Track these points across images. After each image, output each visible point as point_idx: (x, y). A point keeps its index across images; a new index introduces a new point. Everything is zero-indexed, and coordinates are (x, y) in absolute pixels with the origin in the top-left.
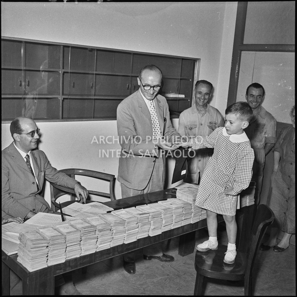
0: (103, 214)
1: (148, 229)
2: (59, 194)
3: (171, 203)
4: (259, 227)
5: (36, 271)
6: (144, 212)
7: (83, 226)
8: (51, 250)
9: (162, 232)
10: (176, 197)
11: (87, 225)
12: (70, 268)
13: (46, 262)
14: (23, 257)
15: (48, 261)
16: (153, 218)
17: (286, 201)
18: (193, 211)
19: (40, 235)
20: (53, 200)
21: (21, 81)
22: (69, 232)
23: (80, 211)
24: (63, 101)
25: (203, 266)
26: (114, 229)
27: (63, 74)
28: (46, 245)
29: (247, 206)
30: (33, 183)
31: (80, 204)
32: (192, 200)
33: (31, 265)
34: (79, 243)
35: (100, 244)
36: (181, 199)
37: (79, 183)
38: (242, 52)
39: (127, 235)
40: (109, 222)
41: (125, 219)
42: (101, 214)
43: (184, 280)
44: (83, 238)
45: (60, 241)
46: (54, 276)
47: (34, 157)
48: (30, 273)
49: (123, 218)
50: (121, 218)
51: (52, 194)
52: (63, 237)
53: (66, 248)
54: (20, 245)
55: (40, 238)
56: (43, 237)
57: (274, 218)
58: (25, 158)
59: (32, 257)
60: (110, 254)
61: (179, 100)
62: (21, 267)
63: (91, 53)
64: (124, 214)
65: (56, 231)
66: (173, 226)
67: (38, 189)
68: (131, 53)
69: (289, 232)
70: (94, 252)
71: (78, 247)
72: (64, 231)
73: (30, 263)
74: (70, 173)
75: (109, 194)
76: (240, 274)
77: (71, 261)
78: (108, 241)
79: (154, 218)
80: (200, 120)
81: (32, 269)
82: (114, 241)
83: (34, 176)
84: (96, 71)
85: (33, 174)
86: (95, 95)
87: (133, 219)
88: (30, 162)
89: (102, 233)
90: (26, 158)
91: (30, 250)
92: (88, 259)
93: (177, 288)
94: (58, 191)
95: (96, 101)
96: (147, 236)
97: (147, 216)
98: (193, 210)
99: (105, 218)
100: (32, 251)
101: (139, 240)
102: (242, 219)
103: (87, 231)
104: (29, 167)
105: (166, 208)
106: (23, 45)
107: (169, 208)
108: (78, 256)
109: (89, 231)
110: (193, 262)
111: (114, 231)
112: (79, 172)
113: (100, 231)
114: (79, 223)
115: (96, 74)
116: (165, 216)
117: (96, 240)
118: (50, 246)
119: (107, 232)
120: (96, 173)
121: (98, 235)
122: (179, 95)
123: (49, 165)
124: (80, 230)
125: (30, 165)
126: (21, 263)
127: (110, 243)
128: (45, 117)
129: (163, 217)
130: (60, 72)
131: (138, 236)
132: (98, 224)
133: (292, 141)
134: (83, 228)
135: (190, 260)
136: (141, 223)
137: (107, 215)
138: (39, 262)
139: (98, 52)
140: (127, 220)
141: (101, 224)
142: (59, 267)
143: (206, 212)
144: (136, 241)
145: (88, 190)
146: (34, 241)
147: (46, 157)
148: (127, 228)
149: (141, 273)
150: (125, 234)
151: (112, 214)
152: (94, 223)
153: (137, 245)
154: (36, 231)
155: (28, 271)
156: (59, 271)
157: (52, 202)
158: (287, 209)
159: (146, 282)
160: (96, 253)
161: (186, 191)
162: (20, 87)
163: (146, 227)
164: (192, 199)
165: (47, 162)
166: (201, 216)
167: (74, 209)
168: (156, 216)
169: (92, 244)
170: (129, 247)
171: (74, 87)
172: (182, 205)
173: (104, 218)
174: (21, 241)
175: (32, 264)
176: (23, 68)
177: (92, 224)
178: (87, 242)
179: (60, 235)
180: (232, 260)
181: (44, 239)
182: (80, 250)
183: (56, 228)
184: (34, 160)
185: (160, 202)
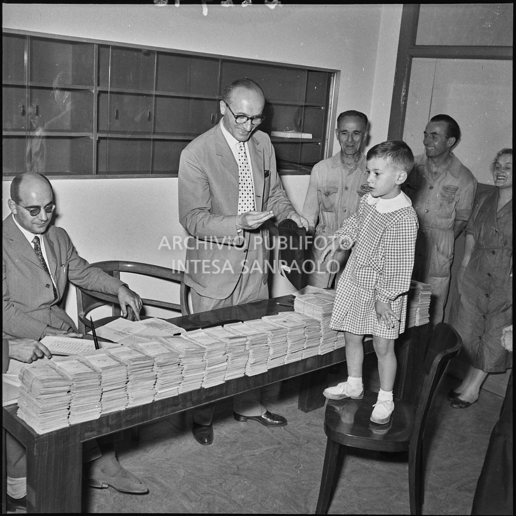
0: (165, 338)
1: (245, 363)
2: (93, 305)
3: (285, 320)
4: (434, 361)
5: (50, 433)
6: (237, 334)
7: (131, 357)
8: (76, 398)
9: (269, 369)
10: (293, 310)
11: (139, 355)
12: (109, 429)
13: (67, 417)
14: (28, 409)
15: (70, 416)
16: (253, 345)
17: (483, 316)
18: (323, 334)
19: (57, 372)
20: (81, 315)
21: (23, 107)
22: (106, 367)
23: (127, 333)
24: (98, 142)
25: (338, 428)
26: (185, 364)
27: (99, 95)
28: (67, 388)
29: (416, 325)
30: (46, 286)
31: (128, 322)
32: (321, 315)
33: (41, 423)
34: (125, 385)
35: (161, 389)
36: (302, 313)
37: (126, 286)
38: (414, 59)
39: (207, 373)
40: (176, 352)
41: (205, 347)
42: (163, 337)
43: (307, 452)
44: (131, 378)
45: (90, 382)
46: (81, 441)
47: (47, 239)
48: (39, 436)
49: (201, 345)
50: (198, 343)
51: (80, 304)
52: (97, 376)
53: (102, 394)
54: (23, 388)
55: (56, 377)
56: (61, 375)
57: (461, 345)
58: (32, 242)
59: (43, 409)
60: (178, 405)
61: (302, 143)
62: (23, 426)
63: (146, 58)
64: (202, 337)
65: (83, 365)
66: (288, 359)
67: (55, 297)
68: (219, 59)
69: (487, 369)
70: (151, 402)
71: (123, 392)
72: (98, 365)
73: (39, 419)
74: (111, 268)
75: (179, 305)
76: (401, 441)
77: (110, 416)
78: (174, 383)
79: (255, 344)
80: (344, 181)
81: (43, 429)
82: (185, 383)
83: (49, 273)
84: (156, 90)
85: (47, 270)
86: (154, 133)
87: (219, 346)
88: (40, 249)
89: (164, 369)
90: (34, 243)
91: (39, 397)
92: (140, 414)
93: (294, 466)
94: (90, 300)
95: (156, 143)
96: (243, 375)
97: (242, 342)
98: (322, 332)
99: (169, 343)
100: (42, 399)
101: (228, 382)
102: (408, 348)
103: (137, 366)
104: (40, 257)
105: (277, 328)
106: (27, 42)
107: (281, 328)
108: (123, 408)
109: (141, 365)
110: (322, 422)
111: (185, 367)
112: (127, 267)
113: (161, 365)
114: (124, 353)
115: (156, 96)
116: (273, 342)
117: (154, 381)
118: (73, 390)
119: (173, 368)
120: (157, 269)
121: (156, 373)
122: (303, 134)
123: (74, 254)
124: (127, 364)
125: (42, 254)
126: (24, 420)
127: (178, 387)
128: (68, 171)
129: (270, 343)
130: (93, 91)
131: (227, 375)
132: (157, 353)
133: (495, 214)
134: (131, 360)
135: (317, 417)
136: (231, 354)
137: (173, 339)
138: (54, 418)
139: (160, 56)
140: (208, 348)
141: (163, 354)
142: (90, 426)
143: (343, 335)
144: (224, 384)
145: (141, 297)
146: (46, 382)
147: (69, 240)
148: (207, 361)
149: (233, 440)
150: (204, 372)
151: (181, 338)
152: (151, 353)
153: (224, 391)
154: (50, 366)
155: (36, 433)
156: (89, 434)
157: (80, 318)
158: (484, 331)
159: (241, 455)
160: (154, 403)
161: (311, 300)
162: (23, 117)
163: (241, 361)
164: (320, 313)
165: (72, 247)
166: (335, 342)
167: (118, 330)
168: (259, 341)
169: (146, 389)
170: (210, 395)
171: (117, 118)
172: (305, 324)
173: (167, 345)
174: (23, 382)
175: (42, 421)
176: (26, 83)
177: (146, 354)
178: (138, 385)
179: (91, 373)
180: (384, 418)
181: (63, 378)
182: (126, 398)
183: (84, 360)
184: (47, 246)
185: (265, 318)
